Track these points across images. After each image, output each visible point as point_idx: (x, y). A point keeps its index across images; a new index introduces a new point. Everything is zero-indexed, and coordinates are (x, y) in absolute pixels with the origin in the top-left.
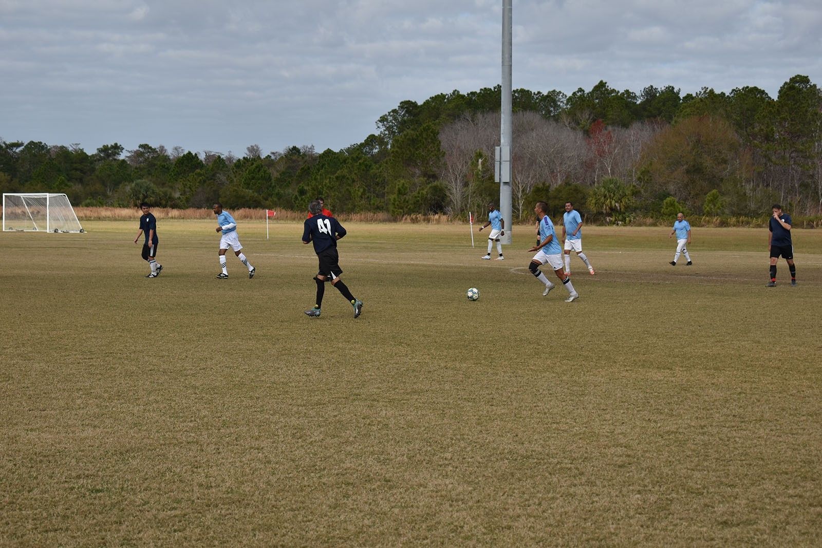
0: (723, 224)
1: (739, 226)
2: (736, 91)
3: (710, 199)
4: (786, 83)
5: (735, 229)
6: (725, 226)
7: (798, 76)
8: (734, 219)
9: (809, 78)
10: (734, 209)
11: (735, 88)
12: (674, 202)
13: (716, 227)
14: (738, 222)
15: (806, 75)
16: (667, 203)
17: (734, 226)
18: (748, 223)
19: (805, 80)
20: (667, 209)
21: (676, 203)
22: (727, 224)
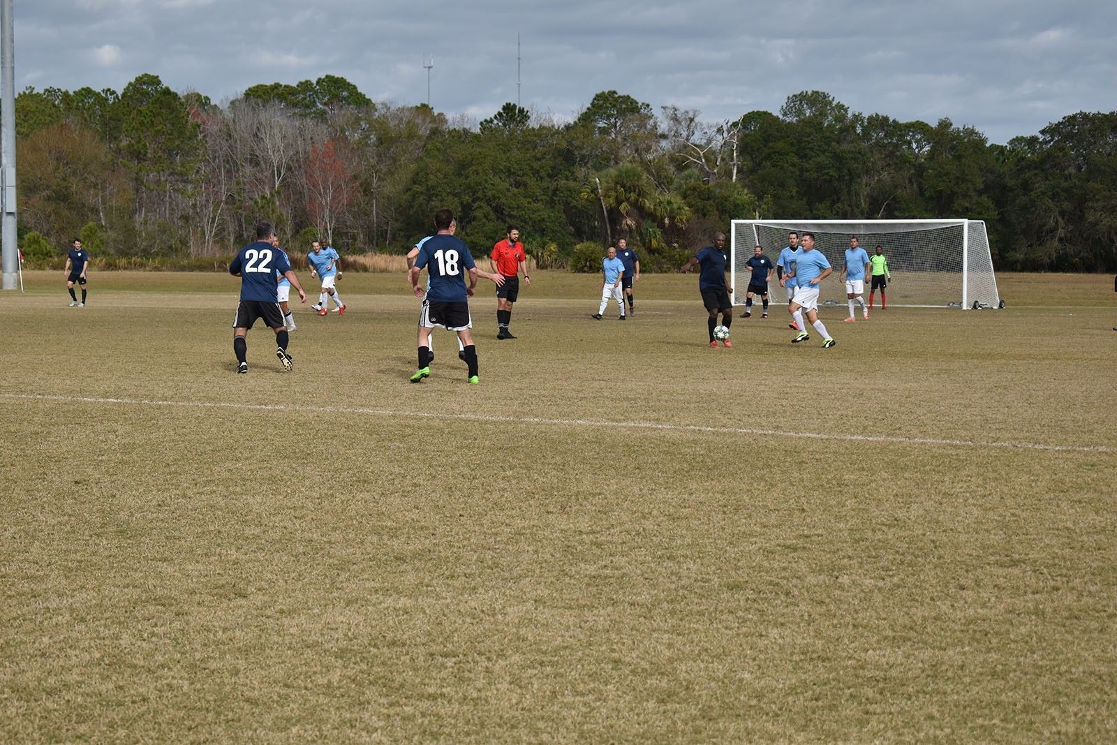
0: (110, 266)
1: (131, 269)
2: (49, 92)
3: (86, 234)
4: (130, 84)
5: (127, 273)
6: (112, 270)
7: (146, 75)
8: (123, 261)
9: (160, 78)
10: (121, 247)
11: (48, 88)
12: (39, 238)
13: (104, 270)
14: (130, 263)
15: (156, 75)
16: (29, 239)
17: (125, 269)
18: (142, 266)
19: (155, 81)
20: (30, 247)
21: (41, 239)
22: (116, 266)
